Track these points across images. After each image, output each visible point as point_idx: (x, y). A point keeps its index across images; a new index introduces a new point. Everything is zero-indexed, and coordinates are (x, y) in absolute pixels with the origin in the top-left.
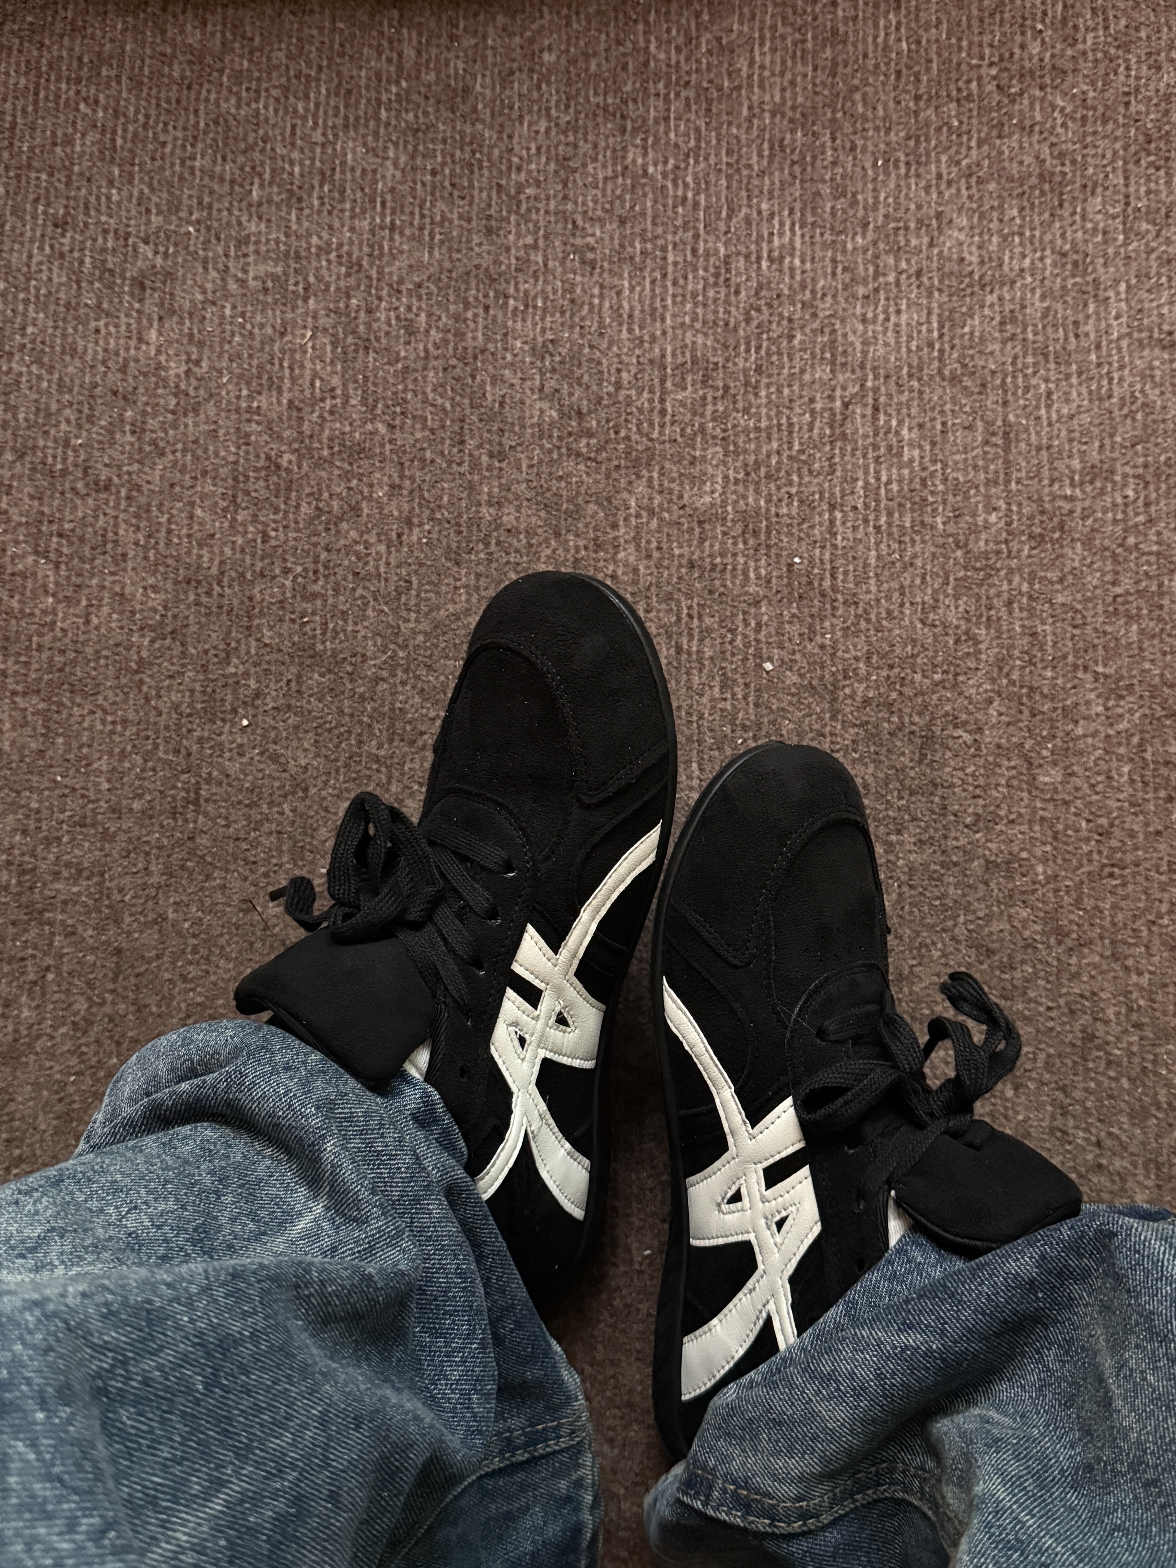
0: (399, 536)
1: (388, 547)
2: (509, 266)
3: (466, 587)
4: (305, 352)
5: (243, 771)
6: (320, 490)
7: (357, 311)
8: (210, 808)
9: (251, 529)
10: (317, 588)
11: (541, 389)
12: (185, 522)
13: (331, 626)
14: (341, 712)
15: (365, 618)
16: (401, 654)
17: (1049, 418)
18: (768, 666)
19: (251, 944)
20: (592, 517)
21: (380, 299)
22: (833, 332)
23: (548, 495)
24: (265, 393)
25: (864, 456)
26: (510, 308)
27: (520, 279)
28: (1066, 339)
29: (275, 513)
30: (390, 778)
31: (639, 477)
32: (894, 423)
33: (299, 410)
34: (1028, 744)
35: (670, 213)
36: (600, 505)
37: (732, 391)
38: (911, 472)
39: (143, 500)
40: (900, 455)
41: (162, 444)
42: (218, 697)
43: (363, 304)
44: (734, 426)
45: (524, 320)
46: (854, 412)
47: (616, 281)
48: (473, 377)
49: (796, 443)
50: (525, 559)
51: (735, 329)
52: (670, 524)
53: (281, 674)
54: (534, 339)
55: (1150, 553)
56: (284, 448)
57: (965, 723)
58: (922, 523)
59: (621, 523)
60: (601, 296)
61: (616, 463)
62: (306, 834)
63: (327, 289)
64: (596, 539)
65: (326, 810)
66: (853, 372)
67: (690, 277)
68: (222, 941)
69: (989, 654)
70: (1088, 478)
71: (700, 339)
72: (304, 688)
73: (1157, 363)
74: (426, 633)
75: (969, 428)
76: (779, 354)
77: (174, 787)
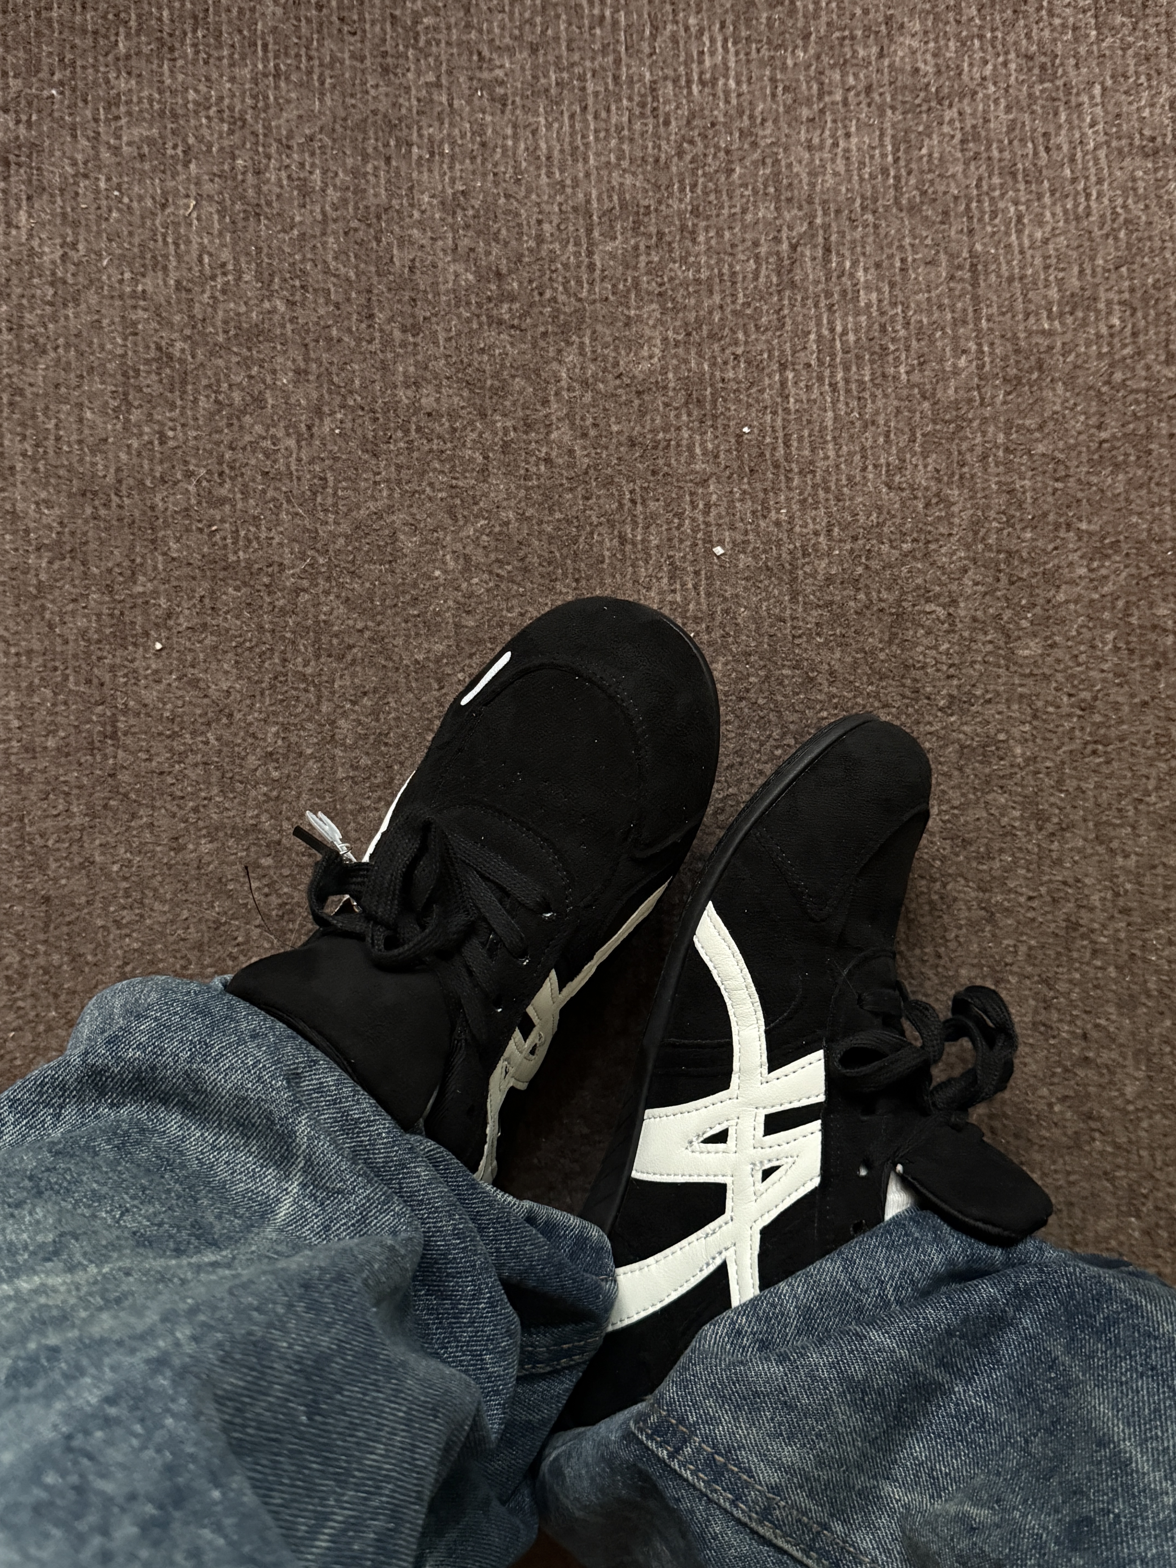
0: (309, 428)
1: (298, 442)
2: (410, 110)
3: (388, 481)
4: (191, 225)
5: (160, 699)
6: (218, 381)
7: (244, 173)
8: (129, 740)
9: (147, 429)
10: (223, 492)
11: (455, 249)
12: (74, 426)
13: (242, 533)
14: (260, 628)
15: (279, 523)
16: (321, 561)
17: (1021, 245)
18: (719, 550)
19: (186, 884)
20: (520, 393)
21: (269, 157)
22: (777, 162)
23: (469, 371)
24: (151, 273)
25: (816, 306)
26: (415, 157)
27: (423, 123)
28: (1036, 153)
29: (171, 411)
30: (319, 698)
31: (569, 343)
32: (848, 264)
33: (189, 291)
34: (1007, 615)
35: (586, 36)
36: (528, 378)
37: (668, 238)
38: (870, 317)
39: (27, 405)
40: (856, 299)
41: (42, 340)
42: (127, 619)
43: (249, 163)
44: (671, 279)
45: (430, 171)
46: (803, 255)
47: (531, 120)
48: (379, 241)
49: (741, 295)
50: (449, 445)
51: (667, 167)
52: (605, 396)
53: (193, 591)
54: (443, 191)
55: (1137, 391)
56: (175, 336)
57: (938, 596)
58: (884, 376)
59: (552, 398)
60: (515, 137)
61: (542, 329)
62: (233, 763)
63: (209, 151)
64: (525, 418)
65: (254, 736)
66: (800, 208)
67: (613, 108)
68: (155, 883)
69: (963, 515)
70: (1067, 309)
71: (629, 180)
72: (219, 605)
73: (1140, 173)
74: (347, 537)
75: (931, 263)
76: (717, 191)
77: (90, 721)
